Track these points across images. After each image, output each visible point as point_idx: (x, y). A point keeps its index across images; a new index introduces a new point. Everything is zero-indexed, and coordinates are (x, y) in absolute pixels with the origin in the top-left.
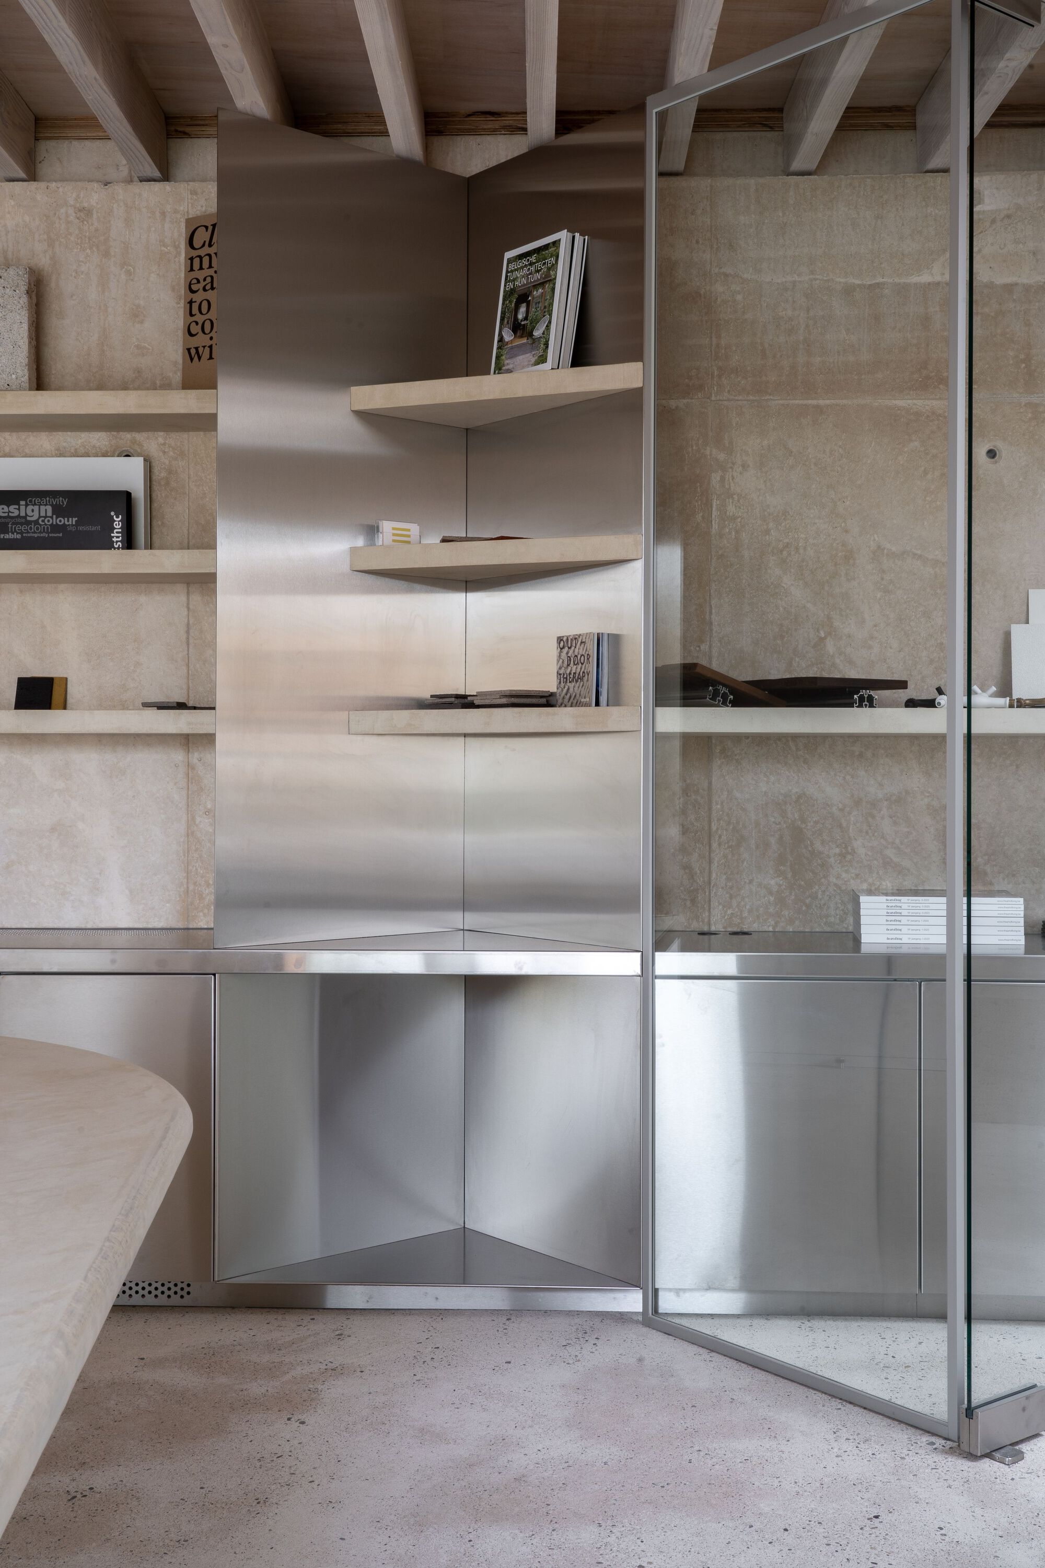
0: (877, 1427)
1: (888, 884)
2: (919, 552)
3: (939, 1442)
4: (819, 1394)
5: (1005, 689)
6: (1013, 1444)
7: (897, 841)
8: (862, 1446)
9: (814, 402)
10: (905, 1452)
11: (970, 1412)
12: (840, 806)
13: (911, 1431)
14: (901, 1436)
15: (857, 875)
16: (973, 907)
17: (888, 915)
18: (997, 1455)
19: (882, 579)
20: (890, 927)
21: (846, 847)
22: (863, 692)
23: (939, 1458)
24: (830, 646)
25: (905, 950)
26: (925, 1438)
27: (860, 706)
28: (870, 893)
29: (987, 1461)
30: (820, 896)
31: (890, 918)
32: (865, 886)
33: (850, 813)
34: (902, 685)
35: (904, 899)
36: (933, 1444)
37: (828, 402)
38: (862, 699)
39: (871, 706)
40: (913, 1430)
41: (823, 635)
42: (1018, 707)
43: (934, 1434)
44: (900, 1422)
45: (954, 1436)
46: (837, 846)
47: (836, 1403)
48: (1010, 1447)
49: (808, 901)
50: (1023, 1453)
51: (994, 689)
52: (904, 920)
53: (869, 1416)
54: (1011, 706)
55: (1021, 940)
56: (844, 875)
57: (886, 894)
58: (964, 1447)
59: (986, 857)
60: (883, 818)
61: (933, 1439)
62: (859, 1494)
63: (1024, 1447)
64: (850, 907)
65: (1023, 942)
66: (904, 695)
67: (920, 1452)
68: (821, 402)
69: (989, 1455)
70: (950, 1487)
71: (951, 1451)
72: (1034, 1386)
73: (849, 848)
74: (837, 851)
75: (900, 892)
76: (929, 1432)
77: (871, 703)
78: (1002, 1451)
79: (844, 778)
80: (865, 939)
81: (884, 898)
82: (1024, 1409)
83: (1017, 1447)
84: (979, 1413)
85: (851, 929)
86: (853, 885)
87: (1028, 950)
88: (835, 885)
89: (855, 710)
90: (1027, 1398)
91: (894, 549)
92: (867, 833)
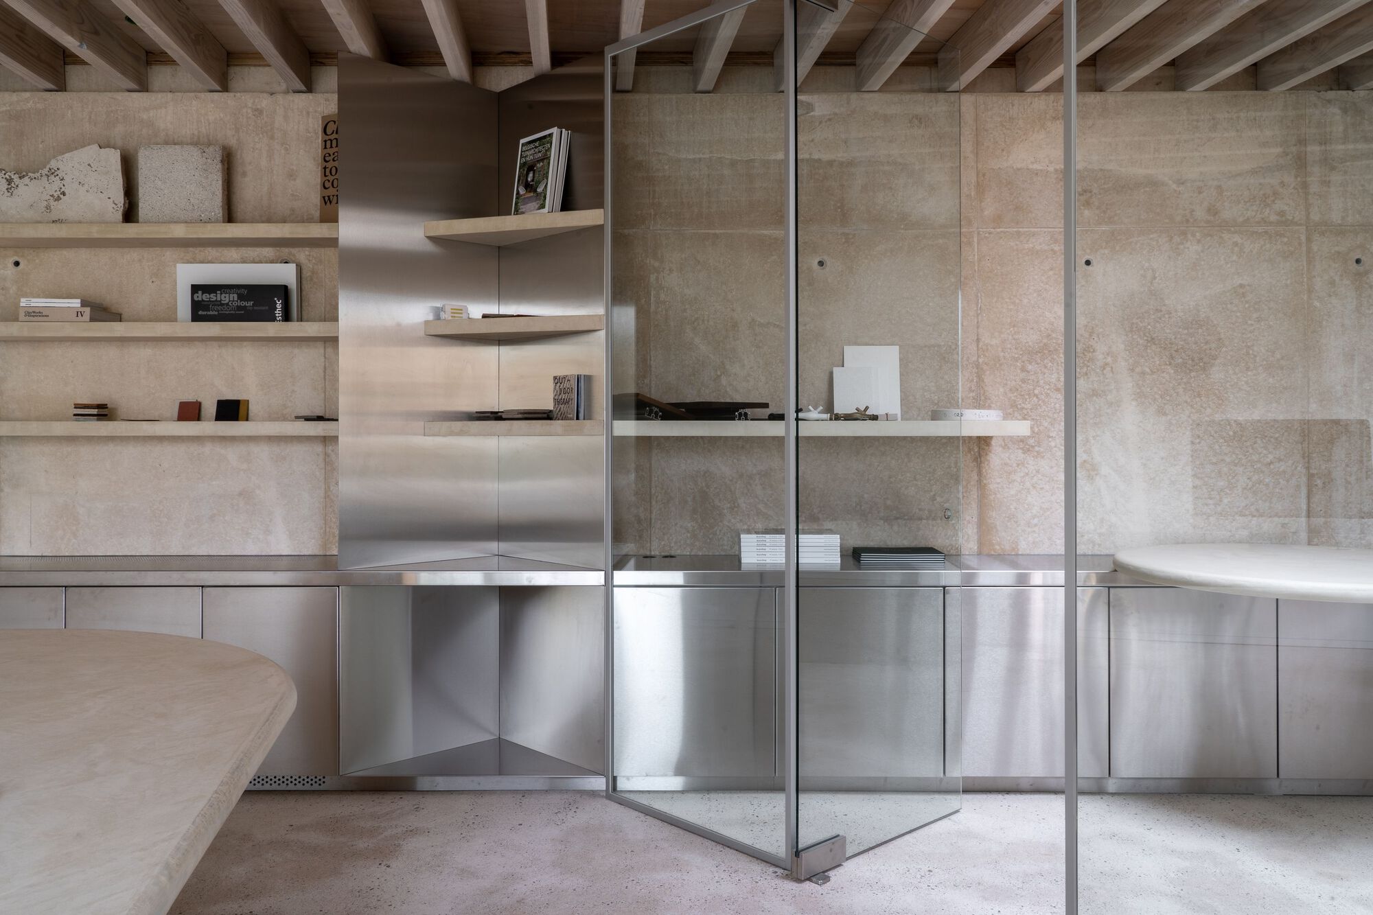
0: (743, 863)
1: (759, 526)
2: (777, 323)
3: (780, 871)
4: (710, 842)
5: (829, 407)
6: (824, 872)
7: (765, 500)
8: (733, 875)
9: (713, 231)
10: (759, 878)
11: (797, 853)
12: (731, 478)
13: (763, 864)
14: (757, 868)
15: (741, 520)
16: (800, 540)
17: (758, 545)
18: (814, 879)
19: (755, 340)
20: (759, 553)
21: (734, 504)
22: (741, 411)
23: (779, 882)
24: (724, 381)
25: (768, 568)
26: (772, 869)
27: (739, 419)
28: (749, 532)
29: (808, 882)
30: (718, 533)
31: (758, 548)
32: (745, 527)
33: (736, 483)
34: (766, 405)
35: (768, 536)
36: (776, 872)
37: (721, 231)
38: (740, 415)
39: (746, 419)
40: (765, 864)
41: (719, 373)
42: (835, 420)
43: (777, 866)
44: (758, 859)
45: (789, 867)
46: (729, 503)
47: (719, 847)
48: (822, 874)
49: (711, 536)
50: (829, 877)
51: (821, 408)
52: (768, 549)
53: (740, 856)
54: (831, 419)
55: (839, 561)
56: (733, 520)
57: (757, 533)
58: (795, 874)
59: (819, 509)
60: (756, 485)
61: (776, 869)
62: (728, 907)
63: (831, 873)
64: (736, 539)
65: (839, 562)
66: (766, 412)
67: (768, 878)
68: (717, 231)
69: (809, 879)
70: (784, 900)
71: (787, 877)
72: (838, 836)
73: (736, 504)
74: (729, 505)
75: (767, 531)
76: (774, 865)
77: (746, 417)
78: (818, 876)
79: (733, 461)
80: (743, 561)
81: (755, 536)
82: (831, 851)
83: (826, 874)
84: (803, 855)
85: (737, 553)
86: (739, 526)
87: (843, 566)
88: (728, 526)
89: (737, 422)
90: (833, 843)
91: (762, 321)
92: (747, 494)
